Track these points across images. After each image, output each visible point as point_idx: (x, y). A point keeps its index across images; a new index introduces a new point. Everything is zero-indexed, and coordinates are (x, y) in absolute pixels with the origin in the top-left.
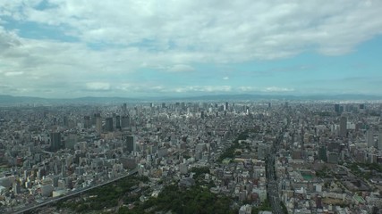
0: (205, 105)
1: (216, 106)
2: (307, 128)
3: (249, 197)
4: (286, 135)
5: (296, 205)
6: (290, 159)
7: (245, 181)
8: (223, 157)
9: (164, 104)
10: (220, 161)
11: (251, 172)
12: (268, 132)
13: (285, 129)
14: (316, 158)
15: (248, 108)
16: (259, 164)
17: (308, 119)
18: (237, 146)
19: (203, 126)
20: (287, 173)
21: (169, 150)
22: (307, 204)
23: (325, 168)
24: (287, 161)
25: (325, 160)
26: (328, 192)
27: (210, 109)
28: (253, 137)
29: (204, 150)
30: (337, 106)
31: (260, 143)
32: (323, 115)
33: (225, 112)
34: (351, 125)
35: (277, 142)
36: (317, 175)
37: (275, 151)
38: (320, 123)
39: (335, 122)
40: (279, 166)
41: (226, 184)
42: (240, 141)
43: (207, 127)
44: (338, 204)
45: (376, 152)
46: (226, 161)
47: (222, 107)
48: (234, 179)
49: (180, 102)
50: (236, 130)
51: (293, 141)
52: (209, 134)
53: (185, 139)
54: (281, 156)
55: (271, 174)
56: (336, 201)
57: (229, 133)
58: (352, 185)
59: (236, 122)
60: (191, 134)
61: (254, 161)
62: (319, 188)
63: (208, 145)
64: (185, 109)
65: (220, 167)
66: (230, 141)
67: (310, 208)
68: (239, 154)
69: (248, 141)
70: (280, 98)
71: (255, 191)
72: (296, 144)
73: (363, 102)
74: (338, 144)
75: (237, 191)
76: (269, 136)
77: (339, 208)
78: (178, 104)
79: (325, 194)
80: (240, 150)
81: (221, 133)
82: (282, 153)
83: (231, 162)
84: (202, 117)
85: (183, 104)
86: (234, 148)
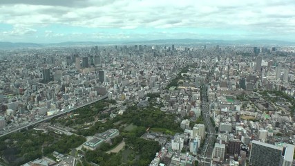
0: (157, 46)
1: (165, 48)
2: (232, 65)
3: (188, 114)
4: (217, 69)
5: (221, 120)
6: (219, 87)
7: (185, 103)
8: (170, 85)
9: (125, 47)
10: (167, 89)
11: (190, 96)
12: (203, 67)
13: (216, 65)
14: (237, 87)
15: (189, 49)
16: (196, 91)
17: (234, 57)
18: (180, 77)
19: (155, 63)
20: (216, 97)
21: (131, 81)
22: (229, 119)
23: (243, 93)
24: (216, 89)
25: (244, 88)
26: (245, 111)
27: (161, 51)
28: (192, 71)
29: (156, 81)
30: (255, 48)
31: (197, 75)
32: (244, 55)
33: (172, 52)
34: (264, 63)
35: (210, 75)
36: (238, 98)
37: (208, 81)
38: (242, 61)
39: (253, 60)
40: (210, 92)
41: (172, 105)
42: (182, 74)
43: (158, 64)
44: (251, 120)
45: (281, 83)
46: (172, 88)
47: (170, 48)
48: (177, 102)
49: (138, 44)
50: (180, 66)
51: (221, 74)
52: (160, 69)
53: (142, 72)
54: (212, 85)
55: (204, 97)
56: (251, 117)
57: (174, 68)
58: (262, 106)
59: (180, 60)
60: (146, 69)
61: (192, 88)
62: (238, 108)
63: (159, 77)
64: (142, 50)
65: (167, 92)
66: (175, 74)
67: (231, 122)
68: (181, 83)
69: (188, 74)
70: (213, 41)
71: (192, 110)
72: (223, 76)
73: (275, 46)
74: (254, 77)
75: (179, 110)
76: (204, 70)
77: (252, 122)
78: (136, 46)
79: (242, 113)
80: (182, 81)
81: (169, 68)
82: (213, 83)
83: (176, 89)
84: (155, 56)
85: (140, 46)
86: (178, 79)
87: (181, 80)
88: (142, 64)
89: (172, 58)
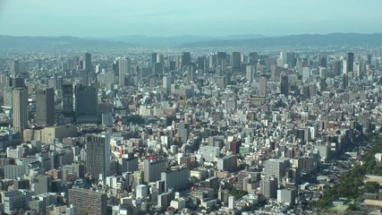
8: (331, 195)
9: (186, 56)
18: (372, 167)
21: (195, 174)
27: (306, 72)
29: (282, 174)
33: (345, 79)
42: (379, 156)
43: (294, 117)
46: (340, 206)
47: (339, 65)
49: (230, 51)
50: (371, 127)
52: (300, 134)
53: (236, 146)
57: (350, 134)
59: (372, 107)
60: (257, 133)
63: (295, 163)
64: (240, 68)
66: (354, 155)
68: (374, 187)
78: (222, 55)
81: (331, 132)
83: (353, 208)
84: (284, 90)
85: (237, 55)
86: (362, 172)
87: (372, 178)
88: (240, 116)
89: (347, 98)
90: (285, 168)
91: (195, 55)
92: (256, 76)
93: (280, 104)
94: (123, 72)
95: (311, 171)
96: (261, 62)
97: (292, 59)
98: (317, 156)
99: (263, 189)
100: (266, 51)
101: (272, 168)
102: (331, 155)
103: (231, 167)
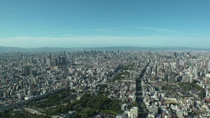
1: (113, 52)
2: (159, 64)
3: (127, 100)
4: (148, 68)
5: (151, 103)
6: (149, 81)
7: (125, 92)
8: (115, 79)
9: (85, 51)
11: (129, 87)
12: (139, 66)
13: (148, 65)
14: (163, 80)
15: (129, 54)
16: (133, 83)
17: (160, 59)
18: (123, 73)
20: (148, 88)
21: (87, 75)
22: (156, 103)
23: (167, 85)
24: (147, 82)
25: (167, 81)
26: (167, 97)
27: (109, 55)
28: (131, 69)
29: (105, 76)
30: (175, 53)
31: (135, 72)
32: (168, 58)
33: (117, 56)
34: (182, 63)
35: (143, 71)
36: (163, 88)
37: (141, 76)
38: (166, 62)
39: (174, 61)
40: (143, 84)
41: (115, 93)
42: (124, 71)
43: (107, 63)
44: (172, 104)
45: (193, 77)
46: (116, 81)
47: (116, 53)
48: (120, 91)
49: (94, 50)
50: (122, 65)
51: (151, 71)
52: (108, 67)
53: (95, 70)
54: (145, 79)
55: (139, 88)
56: (172, 102)
57: (118, 67)
58: (180, 93)
59: (122, 61)
60: (99, 67)
61: (131, 81)
62: (163, 95)
63: (107, 73)
64: (96, 54)
65: (113, 84)
66: (119, 71)
67: (158, 105)
69: (128, 71)
70: (146, 48)
71: (130, 96)
72: (153, 72)
73: (189, 51)
74: (174, 73)
75: (121, 97)
76: (139, 69)
77: (172, 105)
78: (92, 51)
79: (166, 98)
80: (124, 76)
81: (115, 66)
82: (145, 77)
83: (119, 82)
84: (105, 58)
85: (95, 51)
86: (121, 74)
88: (96, 63)
89: (117, 60)
90: (105, 74)
91: (87, 51)
92: (99, 55)
93: (104, 61)
94: (72, 55)
95: (110, 74)
96: (100, 53)
97: (107, 52)
98: (112, 71)
99: (101, 78)
100: (101, 50)
101: (103, 74)
102: (115, 71)
103: (94, 74)
